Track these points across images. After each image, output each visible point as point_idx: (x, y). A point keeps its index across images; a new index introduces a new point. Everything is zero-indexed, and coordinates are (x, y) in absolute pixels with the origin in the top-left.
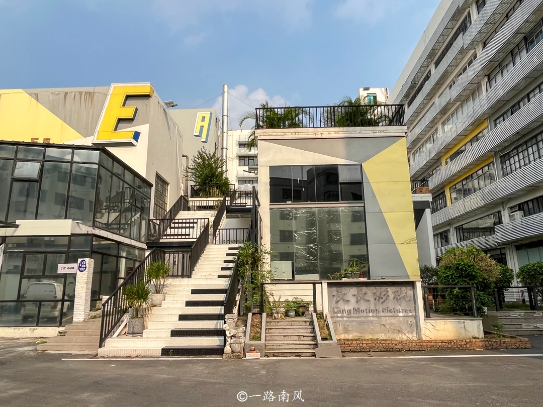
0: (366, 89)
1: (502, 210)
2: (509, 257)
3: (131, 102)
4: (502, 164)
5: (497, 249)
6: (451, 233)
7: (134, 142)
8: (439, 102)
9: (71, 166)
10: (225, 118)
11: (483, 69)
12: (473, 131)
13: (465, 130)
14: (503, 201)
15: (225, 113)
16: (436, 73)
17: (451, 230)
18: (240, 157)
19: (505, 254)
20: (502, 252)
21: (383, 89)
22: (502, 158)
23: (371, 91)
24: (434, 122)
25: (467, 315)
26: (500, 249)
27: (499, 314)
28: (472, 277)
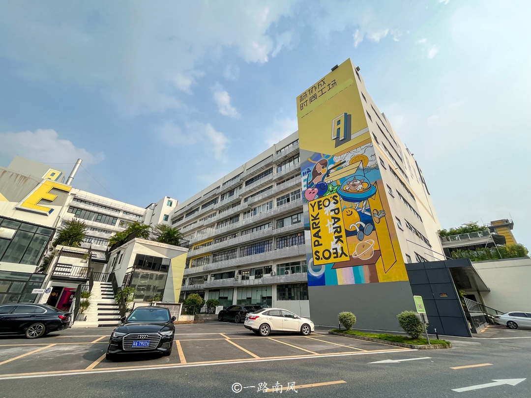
0: (168, 198)
2: (205, 294)
3: (54, 191)
4: (214, 257)
7: (48, 213)
8: (199, 223)
9: (34, 235)
10: (71, 179)
11: (217, 221)
12: (207, 240)
13: (205, 239)
14: (210, 272)
15: (72, 176)
16: (201, 211)
18: (70, 206)
20: (204, 292)
21: (176, 201)
22: (215, 255)
23: (171, 199)
24: (194, 230)
25: (191, 314)
26: (203, 290)
27: (199, 315)
28: (195, 303)
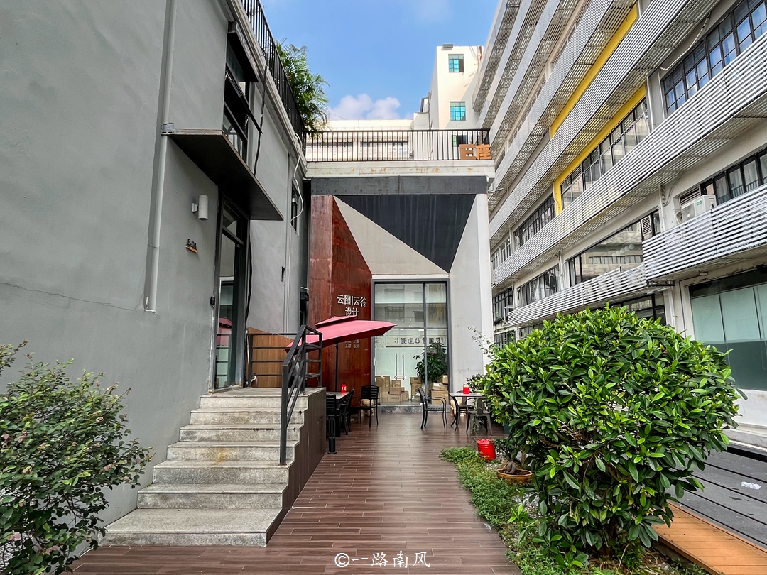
1: (661, 205)
2: (672, 314)
4: (666, 96)
5: (644, 297)
6: (561, 272)
17: (561, 267)
19: (663, 307)
20: (658, 303)
21: (475, 48)
22: (667, 83)
23: (456, 50)
26: (653, 296)
